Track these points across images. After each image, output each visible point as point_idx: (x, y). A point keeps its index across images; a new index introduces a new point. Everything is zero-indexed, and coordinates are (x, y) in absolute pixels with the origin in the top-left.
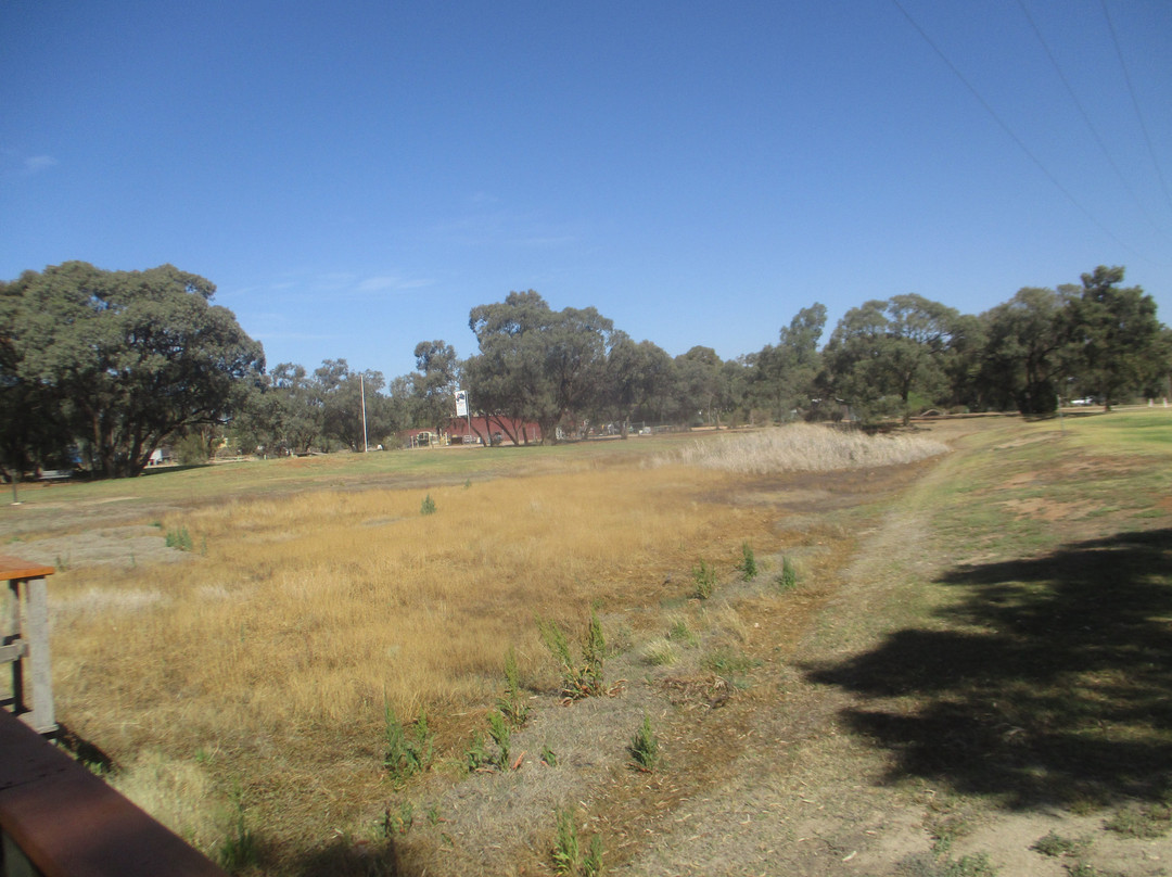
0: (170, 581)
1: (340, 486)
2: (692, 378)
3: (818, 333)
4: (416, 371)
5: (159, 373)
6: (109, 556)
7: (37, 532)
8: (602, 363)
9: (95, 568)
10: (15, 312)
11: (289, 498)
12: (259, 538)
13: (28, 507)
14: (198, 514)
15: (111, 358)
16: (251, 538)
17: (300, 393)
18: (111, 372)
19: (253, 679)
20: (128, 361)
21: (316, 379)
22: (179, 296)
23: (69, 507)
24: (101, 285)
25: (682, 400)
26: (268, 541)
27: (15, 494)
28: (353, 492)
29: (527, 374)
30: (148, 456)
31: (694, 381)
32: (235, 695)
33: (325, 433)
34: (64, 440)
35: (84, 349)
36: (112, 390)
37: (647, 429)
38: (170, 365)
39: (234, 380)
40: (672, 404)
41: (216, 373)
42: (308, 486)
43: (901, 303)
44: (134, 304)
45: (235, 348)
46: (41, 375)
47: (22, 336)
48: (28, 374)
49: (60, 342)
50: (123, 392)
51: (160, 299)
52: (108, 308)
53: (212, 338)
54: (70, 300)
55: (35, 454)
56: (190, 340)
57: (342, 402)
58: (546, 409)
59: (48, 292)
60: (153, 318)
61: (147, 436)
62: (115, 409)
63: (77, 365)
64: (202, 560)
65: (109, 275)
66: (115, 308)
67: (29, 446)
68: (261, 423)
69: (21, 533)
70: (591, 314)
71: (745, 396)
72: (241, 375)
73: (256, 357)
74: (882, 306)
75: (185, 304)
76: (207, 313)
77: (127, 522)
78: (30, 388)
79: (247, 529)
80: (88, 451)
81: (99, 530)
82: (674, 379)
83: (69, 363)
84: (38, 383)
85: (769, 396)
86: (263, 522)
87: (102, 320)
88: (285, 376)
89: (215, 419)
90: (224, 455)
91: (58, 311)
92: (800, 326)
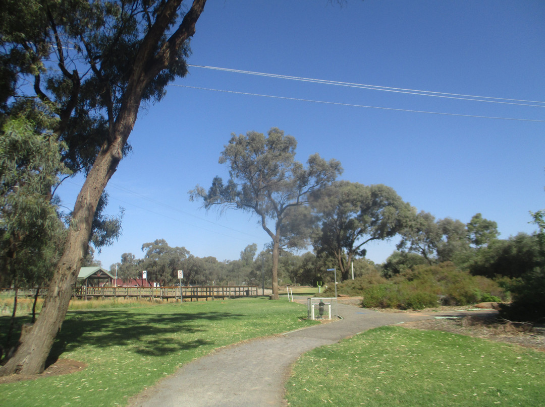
3: (254, 254)
4: (120, 262)
25: (206, 277)
29: (163, 266)
31: (211, 270)
70: (183, 249)
71: (227, 276)
82: (205, 270)
85: (235, 277)
92: (248, 251)
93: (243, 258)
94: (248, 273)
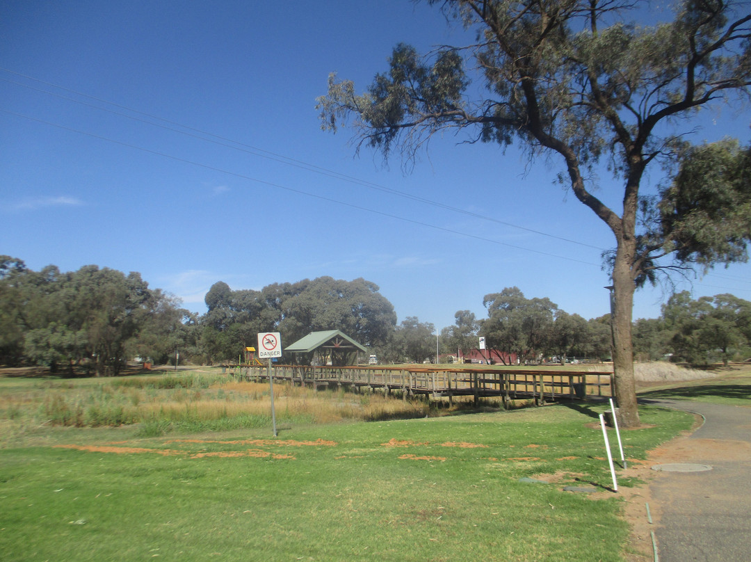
2: (602, 334)
4: (455, 325)
8: (551, 325)
10: (310, 298)
21: (403, 326)
25: (595, 345)
29: (514, 330)
31: (603, 336)
35: (338, 314)
37: (576, 361)
40: (590, 348)
43: (720, 298)
49: (328, 311)
52: (344, 297)
58: (523, 348)
70: (546, 301)
74: (710, 299)
82: (591, 335)
83: (333, 320)
92: (673, 303)
93: (665, 315)
94: (669, 339)
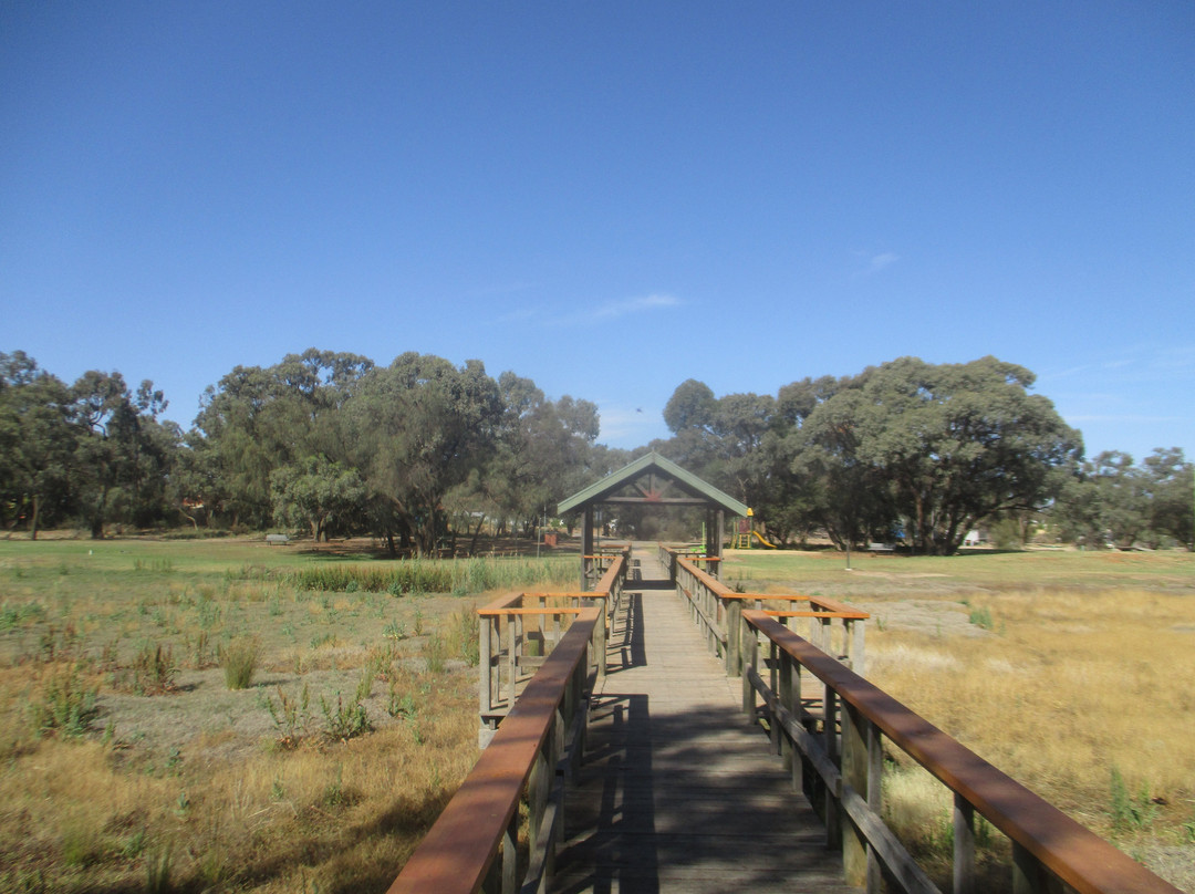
0: (968, 652)
1: (1158, 587)
5: (976, 460)
6: (918, 623)
7: (863, 596)
9: (906, 632)
10: (856, 402)
11: (1095, 593)
12: (1056, 627)
13: (857, 573)
14: (1003, 598)
15: (934, 445)
16: (1048, 626)
17: (1126, 482)
18: (934, 456)
19: (1017, 737)
20: (949, 448)
21: (1145, 469)
22: (998, 386)
23: (891, 578)
24: (928, 377)
26: (1065, 632)
27: (848, 560)
28: (1168, 594)
30: (962, 537)
32: (1002, 745)
33: (1154, 527)
34: (890, 517)
35: (911, 436)
36: (932, 474)
38: (986, 453)
39: (1050, 468)
41: (1032, 461)
42: (1120, 583)
44: (956, 396)
45: (1052, 437)
46: (875, 459)
47: (860, 425)
48: (864, 457)
49: (891, 429)
50: (942, 476)
51: (980, 390)
52: (934, 398)
53: (1029, 426)
54: (901, 393)
55: (866, 527)
56: (1006, 428)
57: (1177, 494)
59: (881, 385)
60: (973, 408)
61: (964, 517)
62: (936, 492)
63: (904, 451)
64: (999, 639)
65: (935, 368)
66: (939, 399)
67: (861, 520)
68: (1077, 513)
69: (851, 595)
72: (1059, 463)
73: (1074, 445)
75: (1004, 395)
76: (1025, 403)
77: (937, 597)
78: (865, 470)
79: (1046, 617)
80: (910, 528)
81: (913, 601)
83: (898, 449)
84: (871, 466)
86: (1065, 613)
87: (927, 411)
88: (1110, 464)
89: (1030, 506)
90: (1042, 542)
91: (891, 402)
